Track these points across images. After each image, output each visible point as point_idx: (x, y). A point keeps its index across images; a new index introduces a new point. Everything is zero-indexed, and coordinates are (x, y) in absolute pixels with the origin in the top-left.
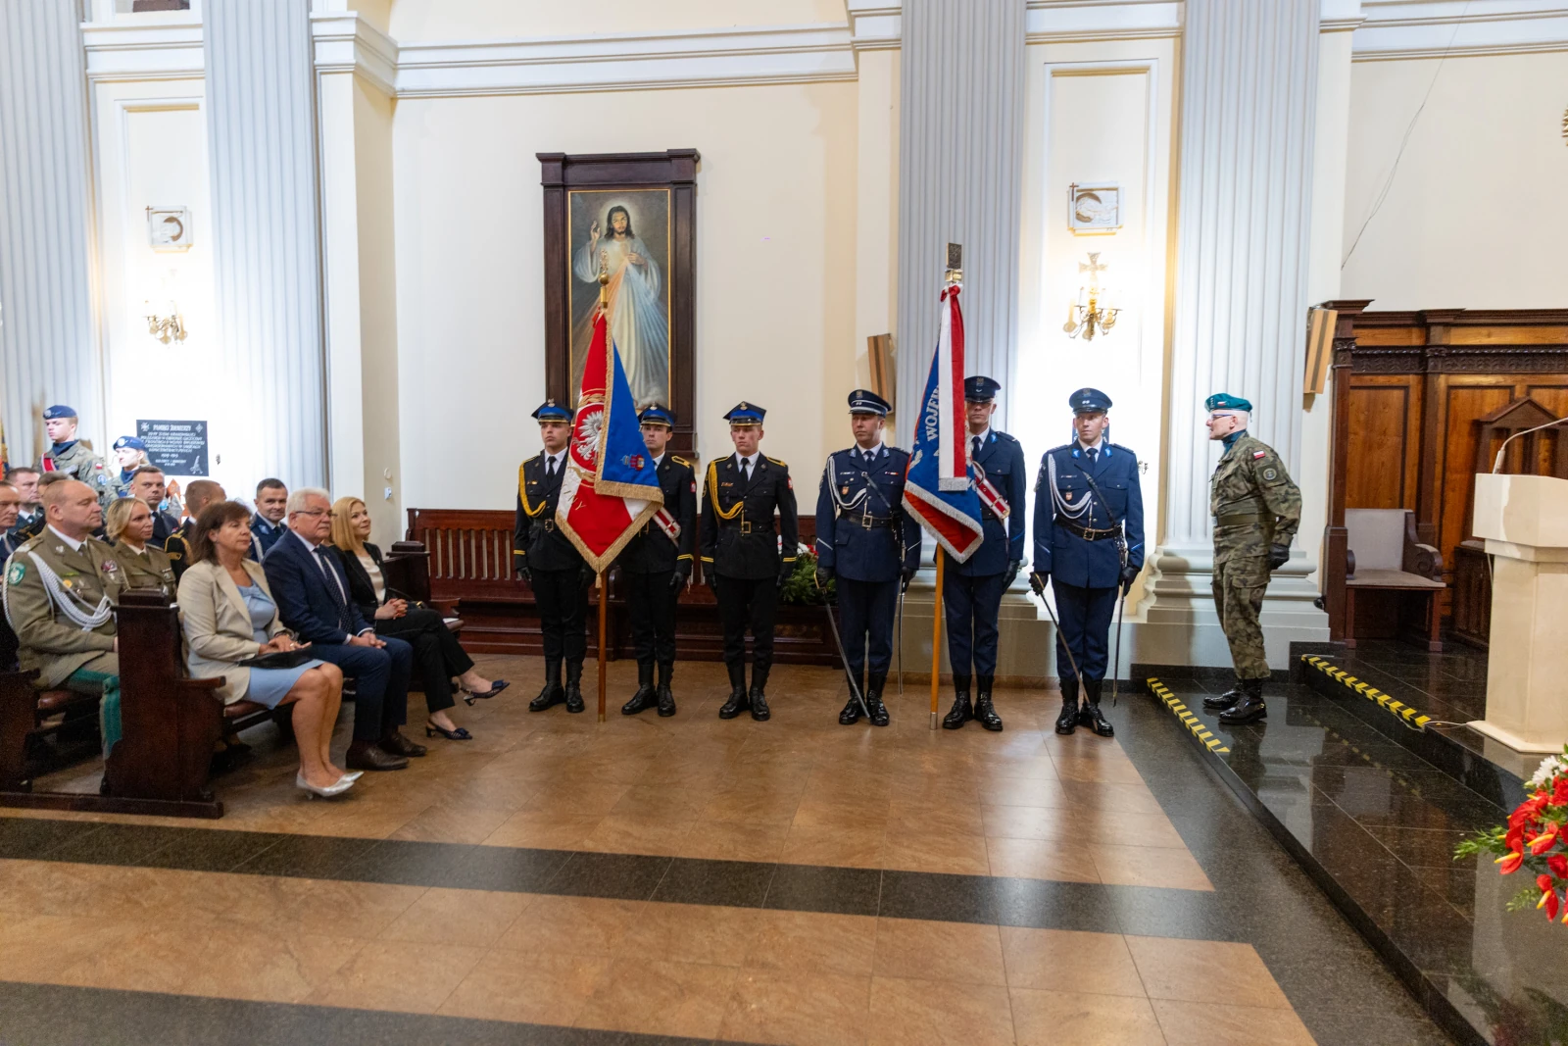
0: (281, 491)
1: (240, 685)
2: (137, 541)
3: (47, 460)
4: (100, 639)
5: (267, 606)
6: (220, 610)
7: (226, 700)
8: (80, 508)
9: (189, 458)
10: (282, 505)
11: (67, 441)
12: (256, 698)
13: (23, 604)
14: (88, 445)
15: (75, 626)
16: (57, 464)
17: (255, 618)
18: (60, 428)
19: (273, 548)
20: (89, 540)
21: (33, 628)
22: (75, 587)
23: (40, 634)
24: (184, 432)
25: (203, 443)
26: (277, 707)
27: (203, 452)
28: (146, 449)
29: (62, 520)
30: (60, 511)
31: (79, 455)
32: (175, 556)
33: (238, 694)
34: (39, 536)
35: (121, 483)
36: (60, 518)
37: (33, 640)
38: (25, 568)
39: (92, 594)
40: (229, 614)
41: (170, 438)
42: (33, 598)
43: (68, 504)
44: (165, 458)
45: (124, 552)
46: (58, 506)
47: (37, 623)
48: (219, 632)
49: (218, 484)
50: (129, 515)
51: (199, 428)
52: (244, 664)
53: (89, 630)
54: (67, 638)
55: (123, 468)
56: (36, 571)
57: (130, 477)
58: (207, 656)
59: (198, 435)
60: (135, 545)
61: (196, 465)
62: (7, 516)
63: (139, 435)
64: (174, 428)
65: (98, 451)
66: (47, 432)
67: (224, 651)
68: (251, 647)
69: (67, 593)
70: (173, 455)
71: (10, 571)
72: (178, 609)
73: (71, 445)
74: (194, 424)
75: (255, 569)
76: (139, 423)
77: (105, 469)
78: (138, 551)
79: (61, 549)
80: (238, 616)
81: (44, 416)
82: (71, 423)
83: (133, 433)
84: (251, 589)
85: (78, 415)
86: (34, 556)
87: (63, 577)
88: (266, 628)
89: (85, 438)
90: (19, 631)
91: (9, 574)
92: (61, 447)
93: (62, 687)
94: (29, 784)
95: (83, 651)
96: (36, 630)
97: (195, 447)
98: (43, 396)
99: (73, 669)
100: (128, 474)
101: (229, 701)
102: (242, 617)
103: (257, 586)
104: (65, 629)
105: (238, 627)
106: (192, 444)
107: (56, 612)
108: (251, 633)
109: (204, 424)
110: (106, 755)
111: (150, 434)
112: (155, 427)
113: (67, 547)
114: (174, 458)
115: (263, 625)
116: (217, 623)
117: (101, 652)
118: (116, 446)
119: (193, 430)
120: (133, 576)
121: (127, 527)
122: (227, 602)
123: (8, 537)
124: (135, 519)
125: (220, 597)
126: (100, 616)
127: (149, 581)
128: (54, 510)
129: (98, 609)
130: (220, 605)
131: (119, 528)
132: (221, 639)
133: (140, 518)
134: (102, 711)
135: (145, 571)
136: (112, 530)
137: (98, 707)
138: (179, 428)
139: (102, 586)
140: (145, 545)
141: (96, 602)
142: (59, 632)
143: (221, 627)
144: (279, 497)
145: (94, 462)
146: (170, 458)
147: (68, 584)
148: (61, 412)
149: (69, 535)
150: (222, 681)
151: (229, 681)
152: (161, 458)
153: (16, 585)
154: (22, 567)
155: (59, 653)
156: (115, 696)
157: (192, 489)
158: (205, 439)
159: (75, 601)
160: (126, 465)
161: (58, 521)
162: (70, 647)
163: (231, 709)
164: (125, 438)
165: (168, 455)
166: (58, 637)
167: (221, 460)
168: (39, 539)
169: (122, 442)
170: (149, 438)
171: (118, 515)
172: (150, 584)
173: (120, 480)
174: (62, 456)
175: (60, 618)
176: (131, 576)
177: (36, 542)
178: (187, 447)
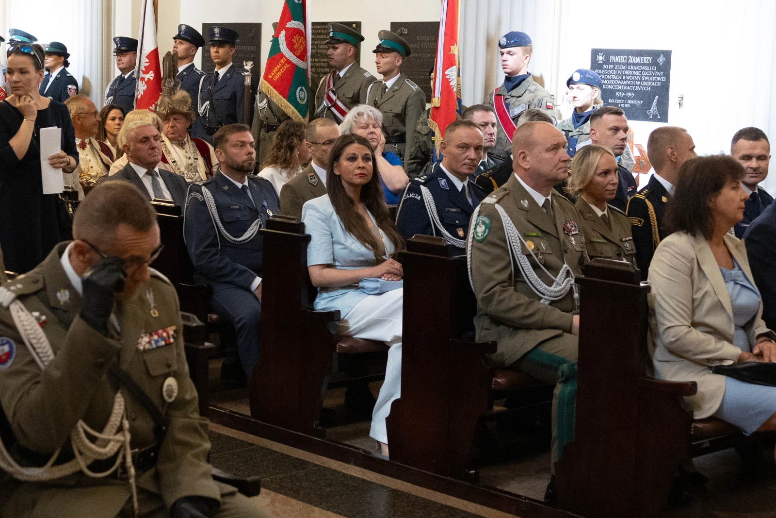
0: (761, 143)
1: (713, 397)
2: (599, 202)
3: (498, 95)
4: (557, 316)
5: (751, 298)
6: (698, 296)
7: (695, 413)
8: (548, 155)
9: (646, 97)
10: (762, 164)
11: (519, 74)
12: (731, 417)
13: (488, 265)
14: (540, 81)
15: (535, 297)
16: (507, 102)
17: (738, 311)
18: (515, 59)
19: (758, 220)
20: (553, 195)
21: (493, 295)
22: (537, 249)
23: (501, 301)
24: (644, 65)
25: (663, 79)
26: (756, 434)
27: (663, 90)
28: (600, 86)
29: (529, 169)
30: (528, 158)
31: (530, 92)
32: (636, 221)
33: (708, 409)
34: (504, 186)
35: (572, 128)
36: (527, 167)
37: (492, 308)
38: (491, 223)
39: (553, 260)
40: (708, 302)
41: (627, 72)
42: (497, 258)
43: (537, 150)
44: (619, 98)
45: (585, 213)
46: (527, 152)
47: (497, 288)
48: (695, 325)
49: (684, 131)
50: (594, 167)
51: (661, 60)
52: (719, 370)
53: (547, 303)
54: (526, 309)
55: (575, 109)
56: (501, 228)
57: (583, 119)
58: (678, 353)
59: (659, 69)
60: (596, 206)
61: (654, 107)
62: (467, 161)
63: (593, 68)
64: (632, 59)
65: (549, 87)
66: (500, 63)
67: (700, 349)
68: (730, 352)
69: (529, 256)
70: (629, 94)
71: (476, 225)
72: (648, 289)
73: (523, 79)
74: (655, 54)
75: (737, 247)
76: (595, 53)
77: (555, 109)
78: (600, 213)
79: (525, 203)
80: (718, 306)
81: (500, 45)
82: (525, 52)
83: (587, 66)
84: (733, 272)
85: (533, 44)
86: (499, 208)
87: (526, 237)
88: (747, 327)
89: (536, 73)
90: (480, 296)
91: (475, 229)
92: (514, 81)
93: (516, 366)
94: (476, 474)
95: (541, 328)
96: (497, 295)
97: (654, 84)
98: (499, 23)
99: (530, 347)
100: (580, 116)
101: (698, 416)
102: (722, 308)
103: (740, 269)
104: (524, 299)
105: (717, 320)
106: (651, 80)
107: (516, 278)
108: (731, 330)
109: (667, 54)
110: (555, 455)
111: (605, 66)
112: (612, 58)
113: (532, 201)
114: (630, 98)
115: (742, 322)
116: (693, 311)
117: (559, 332)
118: (570, 82)
119: (654, 63)
120: (592, 242)
121: (591, 182)
122: (707, 287)
123: (468, 185)
124: (600, 174)
125: (700, 280)
126: (559, 288)
127: (609, 250)
128: (522, 155)
129: (557, 280)
130: (699, 289)
131: (582, 182)
132: (697, 335)
133: (606, 173)
134: (555, 402)
135: (605, 238)
136: (574, 184)
137: (551, 396)
138: (638, 60)
139: (562, 251)
140: (606, 205)
141: (555, 270)
142: (520, 302)
143: (698, 318)
144: (758, 152)
145: (544, 101)
146: (625, 98)
147: (530, 246)
148: (517, 40)
149: (535, 187)
150: (692, 387)
151: (701, 389)
152: (615, 98)
153: (481, 241)
154: (487, 221)
155: (517, 327)
156: (570, 388)
157: (655, 138)
158: (667, 75)
159: (535, 266)
160: (579, 104)
161: (525, 169)
162: (529, 321)
163: (699, 425)
164: (580, 71)
165: (623, 94)
166: (518, 306)
167: (684, 102)
168: (506, 190)
169: (577, 77)
170: (604, 72)
171: (583, 167)
172: (611, 255)
173: (571, 124)
174: (514, 93)
175: (520, 285)
176: (590, 243)
177: (502, 193)
178: (645, 83)
